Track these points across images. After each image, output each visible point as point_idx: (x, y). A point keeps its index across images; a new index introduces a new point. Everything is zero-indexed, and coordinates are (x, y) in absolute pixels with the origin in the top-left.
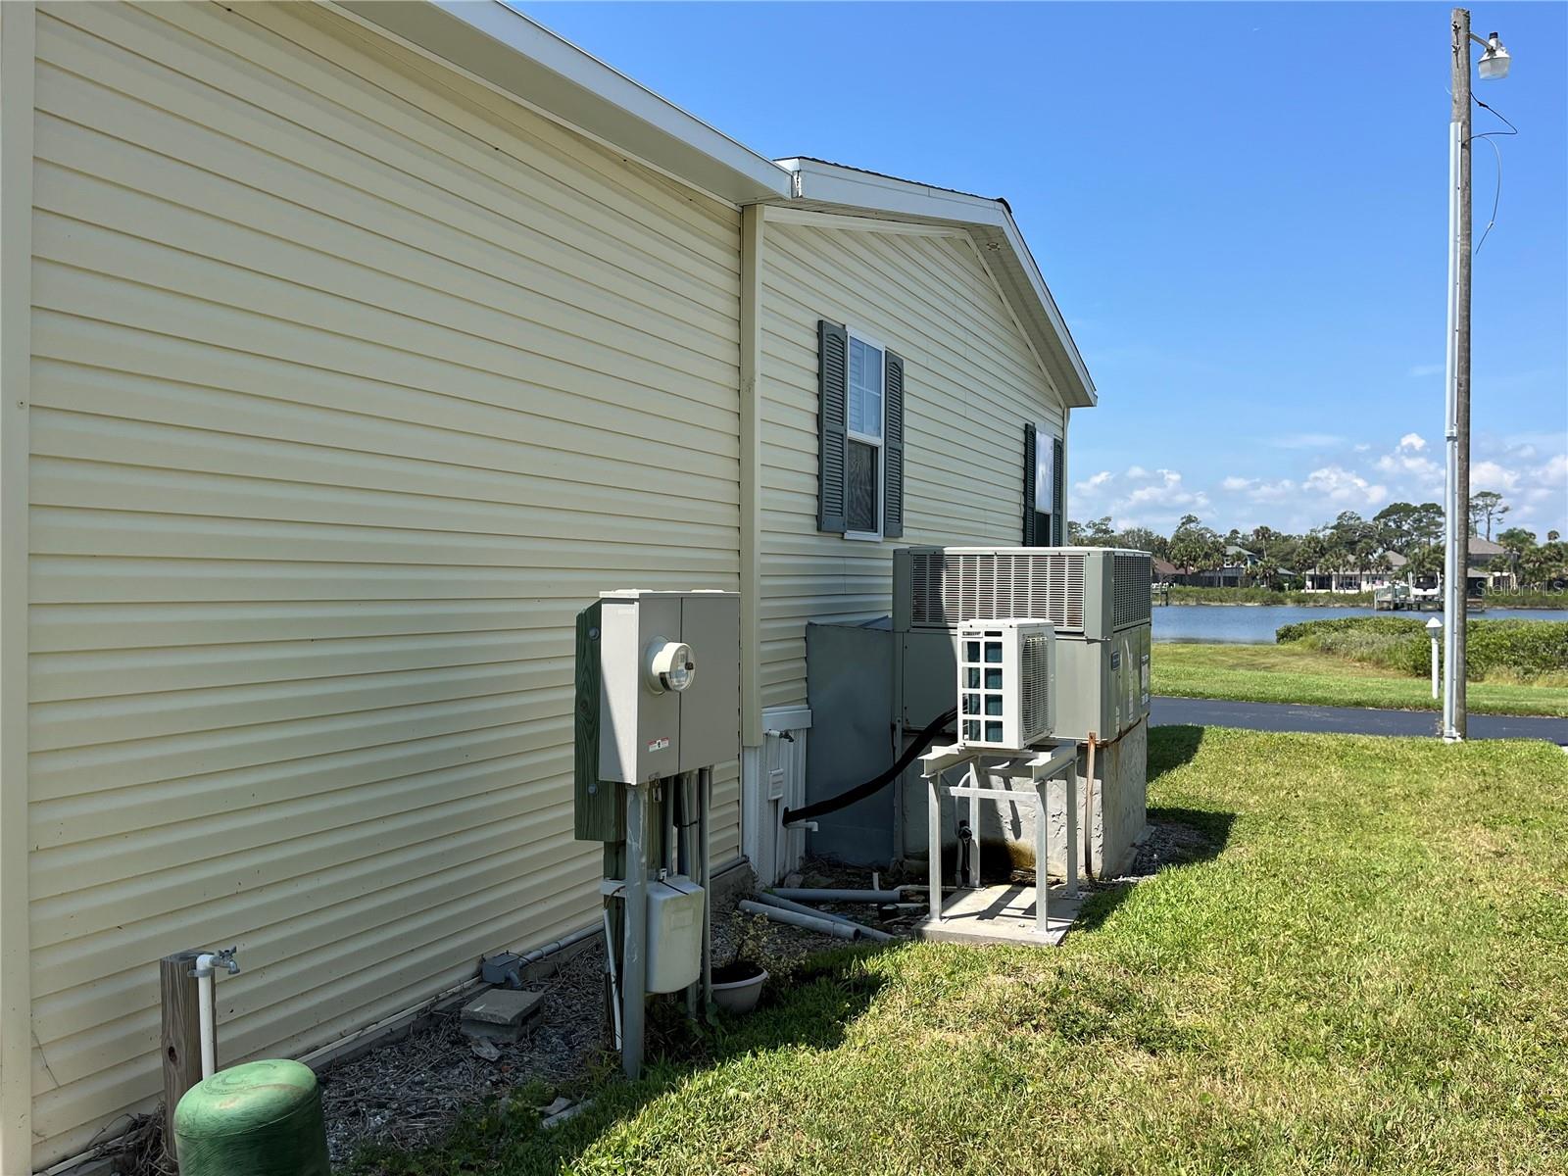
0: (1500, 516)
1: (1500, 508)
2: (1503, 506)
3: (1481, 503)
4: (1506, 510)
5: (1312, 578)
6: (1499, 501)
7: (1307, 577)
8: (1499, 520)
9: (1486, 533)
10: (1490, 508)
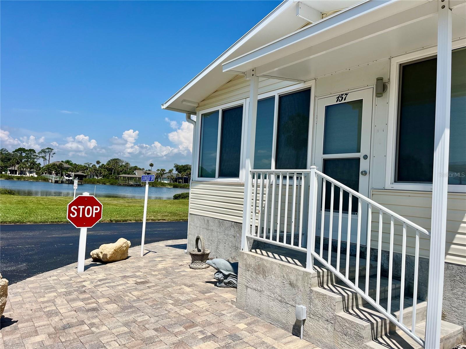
0: (52, 155)
1: (53, 153)
2: (54, 152)
3: (47, 151)
4: (54, 153)
5: (10, 170)
6: (53, 151)
7: (8, 170)
8: (52, 156)
9: (48, 160)
10: (50, 153)
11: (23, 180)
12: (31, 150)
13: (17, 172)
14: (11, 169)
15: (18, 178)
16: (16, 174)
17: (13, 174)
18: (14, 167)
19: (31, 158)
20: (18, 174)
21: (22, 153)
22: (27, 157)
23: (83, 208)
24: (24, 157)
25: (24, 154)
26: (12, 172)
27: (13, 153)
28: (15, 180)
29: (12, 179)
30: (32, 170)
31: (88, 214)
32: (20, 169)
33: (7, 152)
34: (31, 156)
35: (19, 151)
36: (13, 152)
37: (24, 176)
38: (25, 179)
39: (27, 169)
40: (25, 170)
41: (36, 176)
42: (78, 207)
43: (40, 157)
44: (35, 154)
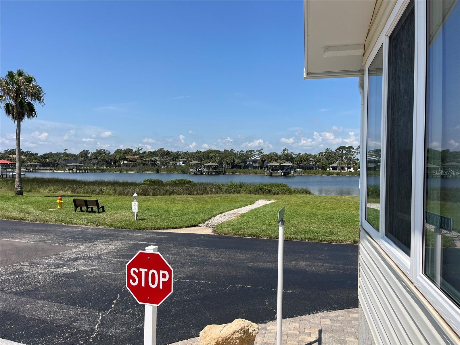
5: (332, 167)
11: (341, 175)
12: (350, 147)
13: (338, 169)
14: (332, 165)
15: (338, 174)
16: (337, 170)
17: (334, 170)
18: (334, 164)
19: (350, 154)
20: (339, 170)
21: (343, 150)
22: (347, 154)
23: (145, 272)
24: (344, 154)
25: (344, 152)
26: (334, 168)
27: (335, 152)
28: (335, 175)
29: (333, 175)
30: (349, 166)
31: (153, 283)
32: (339, 165)
33: (331, 151)
34: (350, 153)
35: (340, 149)
36: (336, 150)
37: (343, 171)
38: (343, 174)
39: (345, 165)
40: (343, 166)
41: (353, 171)
42: (139, 270)
43: (357, 153)
44: (353, 150)
